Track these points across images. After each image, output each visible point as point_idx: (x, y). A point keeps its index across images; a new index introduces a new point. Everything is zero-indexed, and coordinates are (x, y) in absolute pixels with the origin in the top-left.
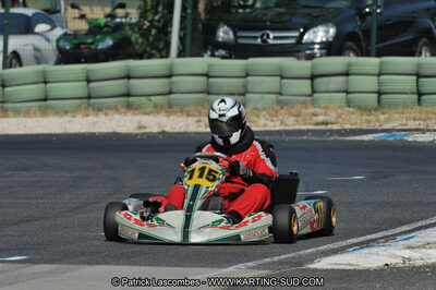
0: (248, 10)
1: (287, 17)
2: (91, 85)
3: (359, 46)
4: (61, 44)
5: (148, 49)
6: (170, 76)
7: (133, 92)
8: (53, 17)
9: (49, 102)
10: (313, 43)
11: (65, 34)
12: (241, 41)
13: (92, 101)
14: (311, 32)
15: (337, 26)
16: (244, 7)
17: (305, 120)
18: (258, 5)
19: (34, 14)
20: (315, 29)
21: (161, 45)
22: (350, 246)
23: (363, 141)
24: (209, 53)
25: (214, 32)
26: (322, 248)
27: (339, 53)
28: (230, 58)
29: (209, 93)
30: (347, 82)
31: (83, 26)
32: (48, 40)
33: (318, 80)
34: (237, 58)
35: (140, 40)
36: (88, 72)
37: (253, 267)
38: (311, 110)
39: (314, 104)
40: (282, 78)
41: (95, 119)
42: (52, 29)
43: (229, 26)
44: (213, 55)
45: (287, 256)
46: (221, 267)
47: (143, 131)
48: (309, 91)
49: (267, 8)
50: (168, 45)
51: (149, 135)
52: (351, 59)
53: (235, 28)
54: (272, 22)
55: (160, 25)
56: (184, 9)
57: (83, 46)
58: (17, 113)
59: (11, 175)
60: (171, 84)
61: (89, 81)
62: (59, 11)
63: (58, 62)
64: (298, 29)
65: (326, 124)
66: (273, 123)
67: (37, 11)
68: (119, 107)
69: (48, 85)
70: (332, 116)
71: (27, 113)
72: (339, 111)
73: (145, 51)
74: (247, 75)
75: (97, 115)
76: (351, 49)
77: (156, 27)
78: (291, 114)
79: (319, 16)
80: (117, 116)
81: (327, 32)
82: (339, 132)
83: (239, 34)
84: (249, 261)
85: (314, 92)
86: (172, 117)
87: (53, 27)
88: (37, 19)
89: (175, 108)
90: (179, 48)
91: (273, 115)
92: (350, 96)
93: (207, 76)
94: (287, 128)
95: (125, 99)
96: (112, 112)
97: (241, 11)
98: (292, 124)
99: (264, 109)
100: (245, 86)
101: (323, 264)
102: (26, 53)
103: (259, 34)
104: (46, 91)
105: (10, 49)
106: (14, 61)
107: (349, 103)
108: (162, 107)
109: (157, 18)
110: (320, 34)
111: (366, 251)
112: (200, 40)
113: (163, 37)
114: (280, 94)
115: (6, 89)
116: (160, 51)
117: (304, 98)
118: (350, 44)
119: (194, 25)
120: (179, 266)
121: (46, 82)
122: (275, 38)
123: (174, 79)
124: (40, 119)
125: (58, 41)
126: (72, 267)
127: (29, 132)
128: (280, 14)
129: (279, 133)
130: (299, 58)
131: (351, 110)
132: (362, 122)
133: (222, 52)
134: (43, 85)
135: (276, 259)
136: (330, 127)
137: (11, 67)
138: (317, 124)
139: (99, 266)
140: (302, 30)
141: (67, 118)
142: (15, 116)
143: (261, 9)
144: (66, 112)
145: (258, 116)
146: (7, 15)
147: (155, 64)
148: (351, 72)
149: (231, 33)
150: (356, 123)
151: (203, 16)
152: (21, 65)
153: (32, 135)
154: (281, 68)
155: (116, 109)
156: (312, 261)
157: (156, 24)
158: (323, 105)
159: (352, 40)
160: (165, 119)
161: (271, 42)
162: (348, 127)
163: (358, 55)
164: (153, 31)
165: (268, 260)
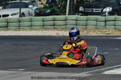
0: (88, 2)
1: (99, 5)
2: (44, 22)
3: (118, 13)
4: (36, 11)
5: (60, 13)
6: (66, 20)
7: (56, 24)
8: (34, 3)
9: (32, 27)
10: (106, 12)
11: (37, 8)
12: (86, 11)
13: (44, 27)
14: (105, 9)
15: (112, 7)
16: (87, 1)
17: (103, 33)
18: (91, 1)
19: (28, 3)
20: (106, 8)
21: (64, 12)
22: (114, 68)
23: (119, 39)
24: (77, 14)
25: (78, 8)
26: (107, 68)
27: (113, 15)
28: (83, 15)
29: (76, 25)
30: (115, 23)
31: (42, 6)
32: (32, 10)
33: (107, 22)
34: (85, 15)
35: (58, 10)
36: (43, 19)
37: (87, 73)
38: (105, 30)
39: (106, 28)
40: (97, 21)
41: (45, 32)
42: (33, 7)
43: (82, 7)
44: (78, 15)
45: (97, 70)
46: (78, 73)
47: (58, 35)
48: (104, 25)
49: (93, 2)
50: (66, 12)
51: (60, 36)
52: (116, 16)
53: (84, 7)
54: (94, 6)
55: (64, 6)
56: (70, 2)
57: (42, 12)
58: (23, 30)
59: (21, 47)
60: (66, 22)
61: (43, 21)
62: (36, 2)
63: (35, 16)
64: (102, 8)
65: (109, 34)
66: (94, 34)
67: (29, 1)
68: (52, 29)
69: (32, 22)
70: (111, 32)
71: (26, 30)
72: (113, 31)
73: (59, 13)
74: (87, 20)
75: (45, 31)
76: (116, 14)
77: (62, 7)
78: (99, 31)
79: (107, 5)
80: (51, 31)
81: (110, 9)
82: (112, 36)
83: (85, 9)
84: (86, 72)
85: (106, 25)
86: (66, 32)
87: (34, 6)
88: (29, 4)
89: (67, 29)
90: (68, 13)
91: (94, 31)
92: (115, 26)
93: (76, 20)
94: (98, 35)
95: (53, 26)
96: (50, 30)
97: (86, 2)
98: (99, 34)
99: (92, 30)
100: (87, 23)
101: (107, 73)
102: (26, 13)
103: (91, 9)
104: (31, 24)
105: (22, 12)
106: (23, 15)
107: (115, 29)
108: (63, 29)
109: (63, 4)
110: (108, 9)
111: (119, 69)
112: (74, 11)
113: (64, 9)
114: (96, 26)
115: (20, 23)
116: (63, 13)
117: (103, 27)
118: (116, 12)
119: (73, 6)
120: (67, 72)
121: (31, 21)
122: (95, 10)
123: (67, 21)
124: (30, 31)
125: (35, 10)
126: (37, 72)
127: (27, 35)
128: (96, 4)
129: (96, 36)
130: (102, 16)
131: (116, 30)
132: (119, 34)
133: (80, 14)
134: (31, 22)
135: (94, 71)
136: (110, 35)
137: (22, 17)
138: (106, 34)
139: (45, 72)
140: (103, 8)
141: (37, 31)
142: (22, 31)
143: (91, 2)
144: (37, 30)
145: (90, 32)
146: (21, 3)
147: (62, 17)
148: (116, 20)
149: (83, 9)
150: (117, 34)
151: (75, 4)
152: (25, 16)
153: (27, 36)
154: (97, 19)
155: (51, 29)
156: (104, 72)
157: (62, 6)
158: (108, 29)
159: (116, 11)
160: (64, 32)
161: (94, 11)
162: (115, 35)
163: (118, 15)
164: (62, 8)
165: (92, 71)
